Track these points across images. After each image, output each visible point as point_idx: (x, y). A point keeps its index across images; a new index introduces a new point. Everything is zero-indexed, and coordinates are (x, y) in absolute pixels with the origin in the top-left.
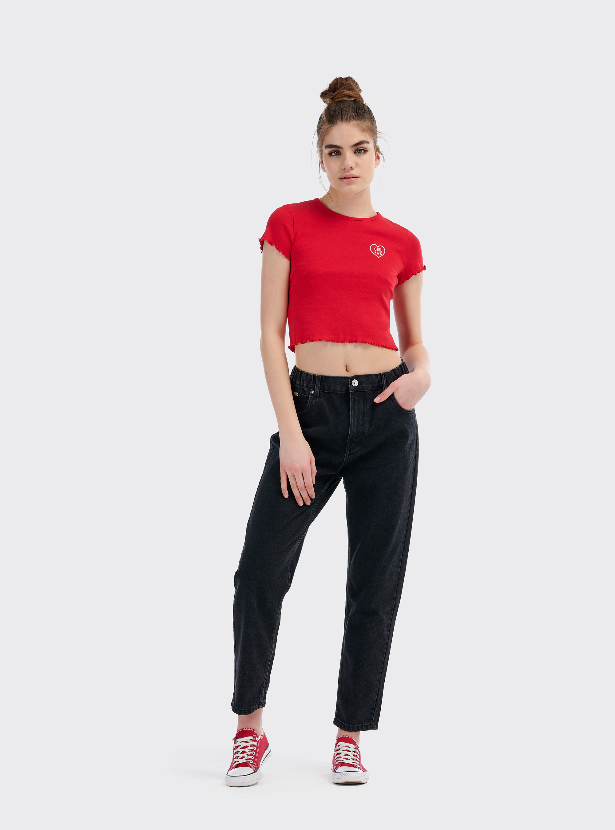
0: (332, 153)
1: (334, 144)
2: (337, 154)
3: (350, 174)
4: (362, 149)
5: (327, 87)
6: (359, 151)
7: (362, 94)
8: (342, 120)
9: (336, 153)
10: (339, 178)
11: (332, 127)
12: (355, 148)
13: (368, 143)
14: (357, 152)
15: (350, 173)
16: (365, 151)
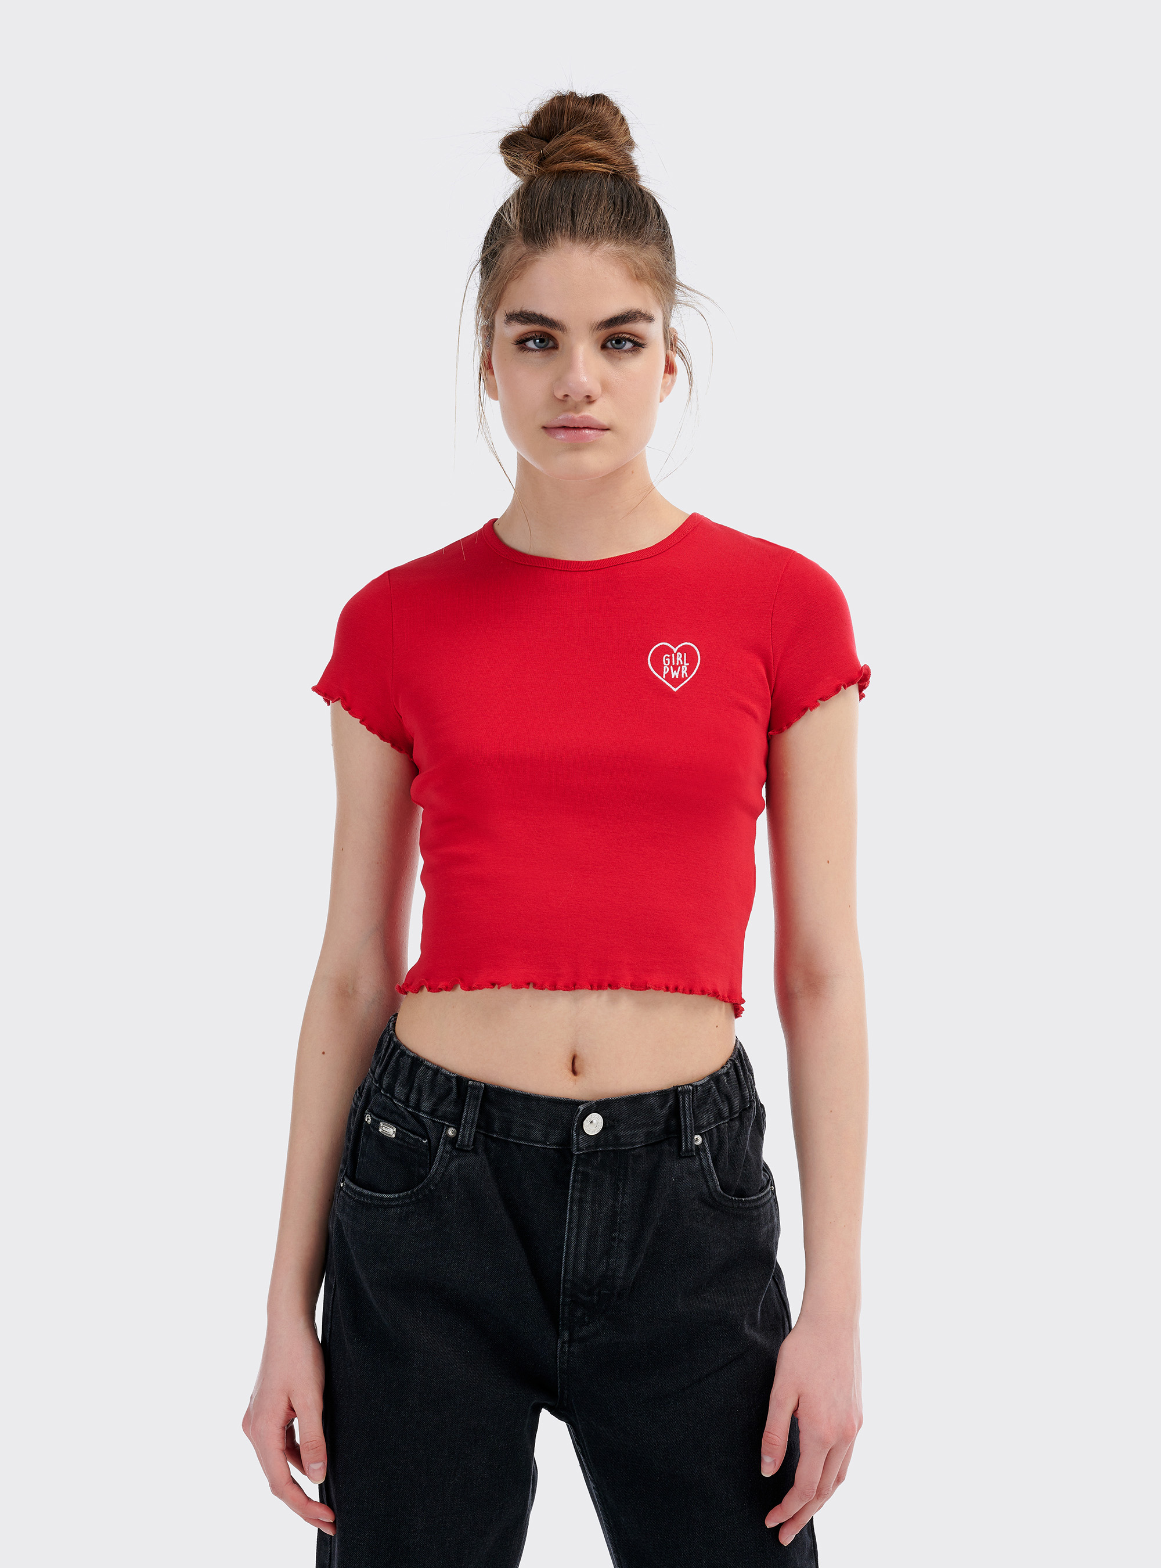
0: (527, 340)
1: (538, 312)
2: (543, 345)
3: (582, 417)
4: (628, 336)
5: (526, 120)
6: (616, 343)
7: (637, 156)
8: (573, 234)
9: (542, 341)
10: (544, 428)
11: (535, 252)
12: (604, 333)
13: (649, 319)
14: (609, 345)
15: (582, 414)
16: (638, 344)
